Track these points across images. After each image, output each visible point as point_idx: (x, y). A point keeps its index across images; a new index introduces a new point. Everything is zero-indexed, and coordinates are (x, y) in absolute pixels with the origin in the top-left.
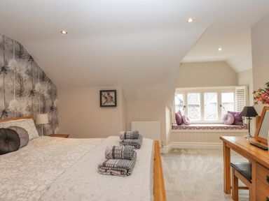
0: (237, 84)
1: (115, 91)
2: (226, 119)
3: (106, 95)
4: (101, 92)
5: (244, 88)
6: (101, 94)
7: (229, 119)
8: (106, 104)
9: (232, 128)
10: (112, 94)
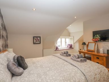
0: (70, 36)
1: (40, 37)
2: (68, 46)
3: (36, 39)
4: (34, 37)
5: (73, 37)
6: (34, 38)
7: (69, 46)
8: (36, 43)
9: (69, 49)
10: (39, 38)
